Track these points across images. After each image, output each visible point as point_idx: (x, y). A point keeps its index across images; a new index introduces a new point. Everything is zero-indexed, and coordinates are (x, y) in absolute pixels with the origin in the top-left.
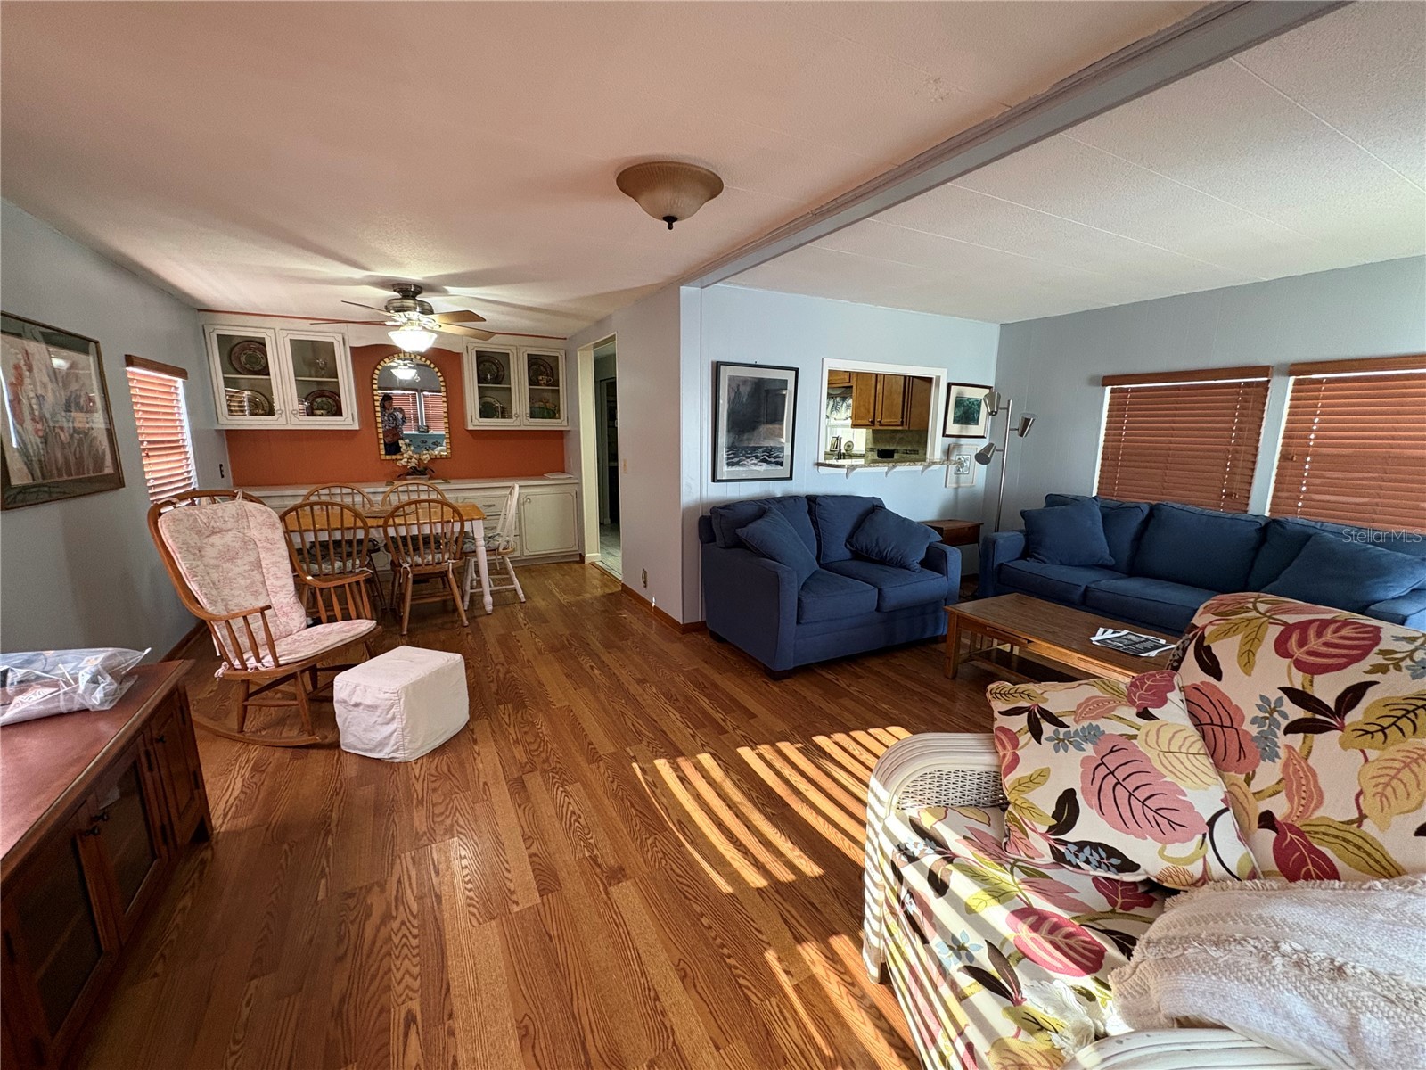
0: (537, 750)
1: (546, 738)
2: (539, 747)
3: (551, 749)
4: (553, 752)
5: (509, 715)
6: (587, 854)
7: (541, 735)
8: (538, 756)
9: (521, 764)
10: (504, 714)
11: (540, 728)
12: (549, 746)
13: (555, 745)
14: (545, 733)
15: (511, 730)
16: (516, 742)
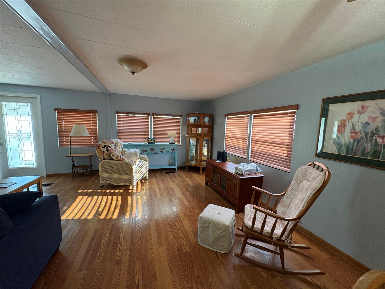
0: (172, 226)
1: (169, 230)
2: (172, 227)
3: (168, 225)
4: (168, 224)
5: (183, 244)
6: (164, 202)
7: (171, 231)
8: (172, 224)
9: (177, 222)
10: (185, 245)
11: (171, 235)
12: (169, 226)
13: (167, 227)
14: (170, 232)
15: (182, 235)
16: (179, 230)
